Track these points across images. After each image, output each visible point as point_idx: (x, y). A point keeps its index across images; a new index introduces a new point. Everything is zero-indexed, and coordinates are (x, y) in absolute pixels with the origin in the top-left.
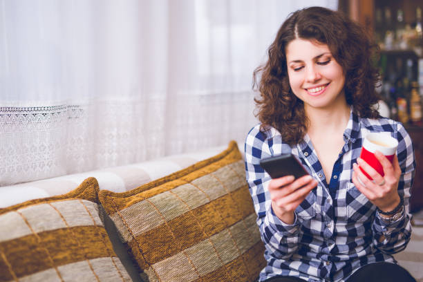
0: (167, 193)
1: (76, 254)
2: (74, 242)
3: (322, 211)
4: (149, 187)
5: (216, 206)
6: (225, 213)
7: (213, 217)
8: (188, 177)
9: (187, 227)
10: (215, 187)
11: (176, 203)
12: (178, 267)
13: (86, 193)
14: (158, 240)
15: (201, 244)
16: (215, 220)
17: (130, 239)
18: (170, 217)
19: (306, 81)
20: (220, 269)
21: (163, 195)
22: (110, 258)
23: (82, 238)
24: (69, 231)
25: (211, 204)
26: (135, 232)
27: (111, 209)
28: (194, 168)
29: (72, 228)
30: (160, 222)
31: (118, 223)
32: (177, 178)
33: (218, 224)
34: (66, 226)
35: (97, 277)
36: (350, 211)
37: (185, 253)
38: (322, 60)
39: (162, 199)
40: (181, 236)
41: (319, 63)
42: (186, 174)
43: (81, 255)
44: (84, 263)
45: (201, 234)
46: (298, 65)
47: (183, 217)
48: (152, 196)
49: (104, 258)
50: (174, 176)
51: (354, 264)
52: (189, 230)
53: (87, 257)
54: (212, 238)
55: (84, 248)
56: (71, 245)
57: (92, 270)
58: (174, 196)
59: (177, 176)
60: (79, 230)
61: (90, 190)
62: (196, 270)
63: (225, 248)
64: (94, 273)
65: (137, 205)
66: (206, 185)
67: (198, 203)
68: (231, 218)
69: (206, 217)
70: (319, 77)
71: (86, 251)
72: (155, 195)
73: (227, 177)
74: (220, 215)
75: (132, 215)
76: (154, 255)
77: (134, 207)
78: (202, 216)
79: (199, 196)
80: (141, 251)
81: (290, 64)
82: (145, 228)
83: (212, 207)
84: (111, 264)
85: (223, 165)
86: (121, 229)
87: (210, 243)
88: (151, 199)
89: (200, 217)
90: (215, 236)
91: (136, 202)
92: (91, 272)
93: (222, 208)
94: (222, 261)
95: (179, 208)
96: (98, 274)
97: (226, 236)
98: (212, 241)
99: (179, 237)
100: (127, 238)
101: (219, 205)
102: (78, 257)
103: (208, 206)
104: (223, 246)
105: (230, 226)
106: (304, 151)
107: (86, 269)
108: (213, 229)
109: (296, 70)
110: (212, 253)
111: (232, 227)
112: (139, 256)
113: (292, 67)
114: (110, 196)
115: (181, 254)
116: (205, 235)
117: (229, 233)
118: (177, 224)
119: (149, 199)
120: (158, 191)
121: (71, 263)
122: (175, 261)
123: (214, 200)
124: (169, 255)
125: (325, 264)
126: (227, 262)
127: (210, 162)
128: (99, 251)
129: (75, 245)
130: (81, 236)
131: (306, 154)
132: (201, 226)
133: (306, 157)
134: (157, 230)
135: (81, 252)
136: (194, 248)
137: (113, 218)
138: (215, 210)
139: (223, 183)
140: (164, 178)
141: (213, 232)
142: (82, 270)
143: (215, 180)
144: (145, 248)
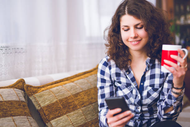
0: (61, 87)
1: (5, 114)
2: (5, 108)
3: (135, 102)
4: (52, 84)
5: (86, 93)
6: (90, 97)
7: (83, 98)
8: (72, 80)
9: (69, 103)
10: (86, 85)
11: (64, 91)
12: (63, 122)
13: (18, 86)
14: (54, 109)
15: (76, 111)
16: (84, 100)
17: (39, 108)
18: (60, 98)
19: (130, 37)
20: (85, 124)
21: (58, 88)
22: (26, 117)
23: (11, 106)
24: (4, 103)
25: (83, 92)
26: (42, 105)
27: (30, 93)
28: (77, 76)
29: (6, 101)
30: (55, 100)
31: (33, 101)
32: (67, 80)
33: (86, 102)
34: (3, 100)
35: (16, 125)
36: (149, 101)
37: (67, 116)
38: (139, 27)
39: (57, 89)
40: (65, 107)
41: (137, 28)
42: (72, 79)
43: (8, 114)
44: (10, 118)
45: (76, 106)
46: (126, 28)
47: (67, 98)
48: (52, 88)
49: (22, 117)
50: (66, 79)
51: (152, 121)
52: (70, 104)
53: (12, 115)
54: (82, 109)
55: (10, 111)
56: (4, 109)
57: (14, 122)
58: (63, 88)
59: (67, 79)
60: (10, 103)
61: (21, 84)
62: (72, 124)
63: (89, 114)
64: (15, 123)
65: (44, 92)
66: (81, 83)
67: (76, 92)
68: (93, 100)
69: (79, 98)
70: (137, 35)
71: (12, 112)
72: (54, 87)
73: (93, 80)
74: (87, 98)
75: (41, 97)
76: (51, 116)
77: (42, 93)
78: (78, 98)
79: (77, 88)
80: (45, 114)
81: (122, 27)
82: (47, 103)
83: (83, 94)
84: (26, 120)
85: (91, 75)
86: (35, 104)
87: (81, 111)
88: (51, 90)
89: (76, 98)
90: (84, 108)
91: (43, 91)
92: (13, 123)
93: (89, 95)
94: (87, 120)
95: (66, 93)
96: (16, 124)
97: (90, 108)
98: (82, 110)
99: (64, 108)
100: (38, 108)
101: (87, 93)
102: (6, 115)
103: (81, 93)
104: (88, 113)
105: (92, 103)
106: (126, 72)
107: (10, 121)
108: (83, 104)
109: (125, 30)
110: (81, 116)
111: (93, 104)
112: (43, 117)
113: (123, 29)
114: (30, 87)
115: (65, 116)
116: (78, 107)
117: (92, 107)
118: (64, 101)
119: (50, 89)
120: (56, 86)
121: (2, 117)
122: (62, 119)
123: (84, 91)
124: (59, 117)
125: (137, 121)
126: (89, 120)
127: (85, 73)
128: (20, 113)
129: (6, 109)
130: (10, 105)
131: (127, 73)
132: (76, 103)
133: (128, 74)
134: (53, 104)
135: (9, 113)
136: (72, 113)
137: (31, 98)
138: (85, 95)
139: (90, 83)
140: (60, 80)
141: (83, 106)
142: (8, 122)
143: (86, 81)
144: (47, 113)
